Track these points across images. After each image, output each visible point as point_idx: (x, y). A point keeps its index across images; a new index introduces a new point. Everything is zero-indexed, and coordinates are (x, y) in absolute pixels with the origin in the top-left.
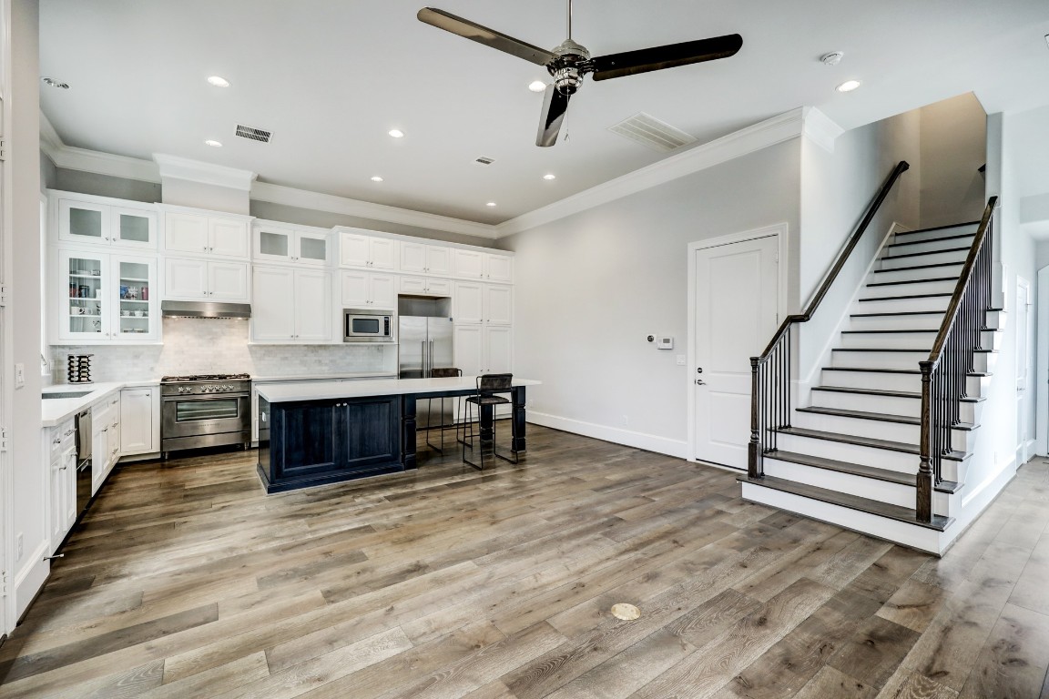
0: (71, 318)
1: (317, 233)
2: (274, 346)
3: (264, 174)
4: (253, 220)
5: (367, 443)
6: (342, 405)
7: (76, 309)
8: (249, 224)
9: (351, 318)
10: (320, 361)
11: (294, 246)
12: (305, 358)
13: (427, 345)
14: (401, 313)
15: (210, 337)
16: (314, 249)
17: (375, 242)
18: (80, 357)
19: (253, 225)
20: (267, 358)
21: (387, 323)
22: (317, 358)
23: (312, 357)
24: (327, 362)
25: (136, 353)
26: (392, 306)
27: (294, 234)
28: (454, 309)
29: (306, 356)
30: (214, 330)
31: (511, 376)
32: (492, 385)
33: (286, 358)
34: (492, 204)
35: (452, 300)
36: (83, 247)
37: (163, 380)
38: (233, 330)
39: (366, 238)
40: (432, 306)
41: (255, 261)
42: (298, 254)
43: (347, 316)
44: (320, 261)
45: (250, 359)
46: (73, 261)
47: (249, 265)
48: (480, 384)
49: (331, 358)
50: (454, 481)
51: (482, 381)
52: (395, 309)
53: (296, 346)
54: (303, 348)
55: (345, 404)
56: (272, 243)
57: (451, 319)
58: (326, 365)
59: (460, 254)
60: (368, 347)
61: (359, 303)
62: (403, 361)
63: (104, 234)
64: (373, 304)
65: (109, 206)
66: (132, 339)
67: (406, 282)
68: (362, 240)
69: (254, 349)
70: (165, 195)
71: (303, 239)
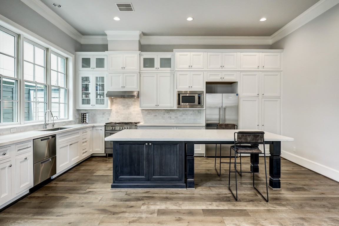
0: (82, 99)
1: (167, 55)
2: (151, 110)
3: (145, 31)
4: (140, 53)
5: (164, 168)
6: (148, 144)
7: (84, 96)
8: (138, 55)
9: (181, 96)
10: (170, 117)
11: (157, 63)
12: (164, 116)
13: (223, 109)
14: (207, 92)
15: (127, 106)
16: (166, 63)
17: (194, 55)
18: (83, 114)
19: (140, 55)
20: (148, 115)
21: (199, 98)
22: (169, 116)
23: (167, 115)
24: (174, 117)
25: (103, 112)
26: (202, 88)
27: (157, 56)
28: (240, 89)
29: (164, 114)
30: (129, 103)
31: (263, 133)
32: (246, 139)
33: (156, 115)
34: (263, 19)
35: (239, 84)
37: (106, 124)
38: (135, 103)
39: (188, 53)
40: (228, 88)
41: (141, 72)
42: (159, 66)
43: (179, 95)
44: (169, 69)
45: (142, 116)
46: (83, 78)
47: (138, 73)
48: (236, 138)
49: (175, 116)
51: (238, 136)
52: (204, 90)
53: (160, 110)
54: (164, 111)
55: (150, 144)
56: (149, 63)
57: (237, 95)
58: (173, 119)
59: (244, 55)
60: (193, 110)
61: (185, 87)
62: (208, 117)
63: (91, 67)
64: (192, 88)
65: (93, 56)
66: (99, 107)
67: (210, 75)
68: (187, 55)
69: (143, 111)
70: (109, 48)
71: (161, 59)
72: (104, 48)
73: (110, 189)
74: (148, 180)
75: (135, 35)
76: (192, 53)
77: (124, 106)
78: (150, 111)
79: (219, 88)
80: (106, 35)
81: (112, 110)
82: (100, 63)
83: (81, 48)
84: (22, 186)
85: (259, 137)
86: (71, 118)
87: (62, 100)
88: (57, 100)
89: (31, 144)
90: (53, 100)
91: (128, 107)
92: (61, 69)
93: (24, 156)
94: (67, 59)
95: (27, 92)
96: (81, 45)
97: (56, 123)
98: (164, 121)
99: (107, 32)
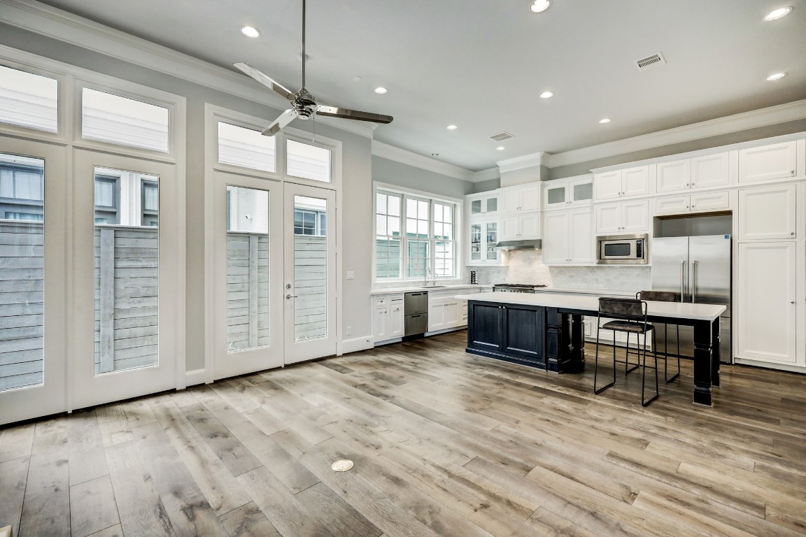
0: (472, 253)
1: (582, 180)
2: (564, 267)
4: (543, 183)
6: (502, 307)
7: (474, 249)
8: (540, 186)
9: (604, 244)
10: (597, 280)
11: (569, 194)
12: (586, 277)
13: (690, 267)
14: (659, 235)
16: (584, 192)
17: (629, 173)
18: (473, 272)
19: (543, 187)
20: (559, 276)
21: (639, 246)
25: (498, 270)
27: (569, 184)
28: (737, 224)
29: (586, 275)
30: (531, 257)
33: (572, 276)
35: (736, 214)
36: (476, 219)
37: (495, 285)
39: (619, 172)
41: (544, 210)
42: (572, 199)
43: (600, 242)
44: (588, 201)
45: (550, 276)
46: (473, 227)
47: (540, 213)
50: (568, 393)
52: (651, 232)
54: (585, 269)
55: (504, 307)
56: (556, 196)
57: (727, 237)
59: (748, 153)
61: (611, 229)
63: (482, 211)
64: (625, 230)
65: (483, 197)
66: (491, 263)
67: (663, 203)
68: (615, 175)
69: (552, 269)
70: (502, 183)
71: (576, 187)
72: (497, 184)
73: (464, 353)
74: (502, 350)
75: (535, 159)
76: (625, 171)
77: (525, 261)
78: (562, 269)
79: (702, 224)
80: (497, 166)
81: (508, 267)
82: (493, 205)
83: (474, 188)
84: (395, 332)
85: (632, 307)
86: (459, 277)
87: (449, 255)
88: (441, 255)
89: (403, 297)
90: (437, 255)
91: (531, 262)
92: (448, 218)
93: (397, 307)
94: (455, 205)
95: (423, 246)
96: (474, 184)
97: (438, 281)
98: (586, 285)
99: (499, 163)
